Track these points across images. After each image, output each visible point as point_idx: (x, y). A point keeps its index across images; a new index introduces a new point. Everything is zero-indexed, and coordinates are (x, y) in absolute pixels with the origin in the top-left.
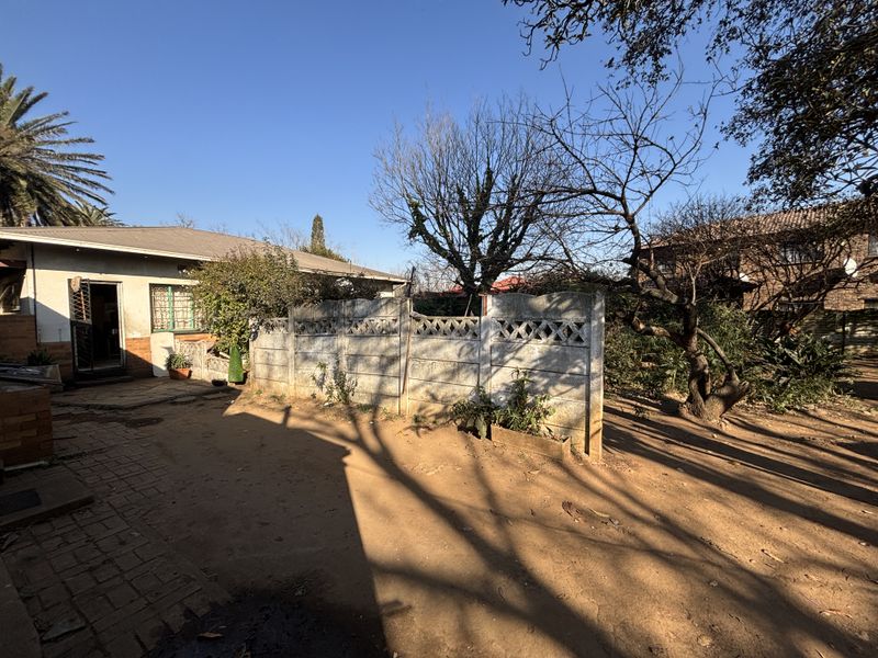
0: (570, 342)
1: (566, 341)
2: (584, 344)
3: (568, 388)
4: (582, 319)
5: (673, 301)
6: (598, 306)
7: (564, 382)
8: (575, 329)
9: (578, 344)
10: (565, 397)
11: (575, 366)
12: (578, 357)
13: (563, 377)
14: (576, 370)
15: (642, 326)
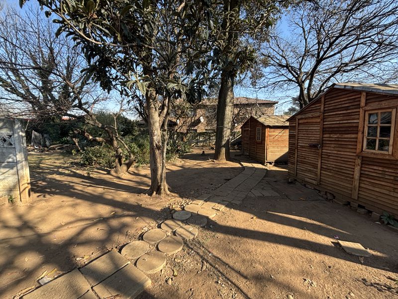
0: (5, 146)
1: (3, 145)
2: (13, 146)
3: (7, 170)
4: (10, 133)
5: (100, 126)
6: (16, 126)
7: (4, 167)
8: (7, 139)
9: (10, 147)
10: (6, 175)
11: (9, 158)
12: (11, 153)
13: (3, 165)
14: (10, 160)
15: (91, 137)
